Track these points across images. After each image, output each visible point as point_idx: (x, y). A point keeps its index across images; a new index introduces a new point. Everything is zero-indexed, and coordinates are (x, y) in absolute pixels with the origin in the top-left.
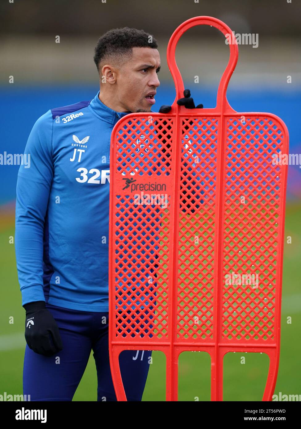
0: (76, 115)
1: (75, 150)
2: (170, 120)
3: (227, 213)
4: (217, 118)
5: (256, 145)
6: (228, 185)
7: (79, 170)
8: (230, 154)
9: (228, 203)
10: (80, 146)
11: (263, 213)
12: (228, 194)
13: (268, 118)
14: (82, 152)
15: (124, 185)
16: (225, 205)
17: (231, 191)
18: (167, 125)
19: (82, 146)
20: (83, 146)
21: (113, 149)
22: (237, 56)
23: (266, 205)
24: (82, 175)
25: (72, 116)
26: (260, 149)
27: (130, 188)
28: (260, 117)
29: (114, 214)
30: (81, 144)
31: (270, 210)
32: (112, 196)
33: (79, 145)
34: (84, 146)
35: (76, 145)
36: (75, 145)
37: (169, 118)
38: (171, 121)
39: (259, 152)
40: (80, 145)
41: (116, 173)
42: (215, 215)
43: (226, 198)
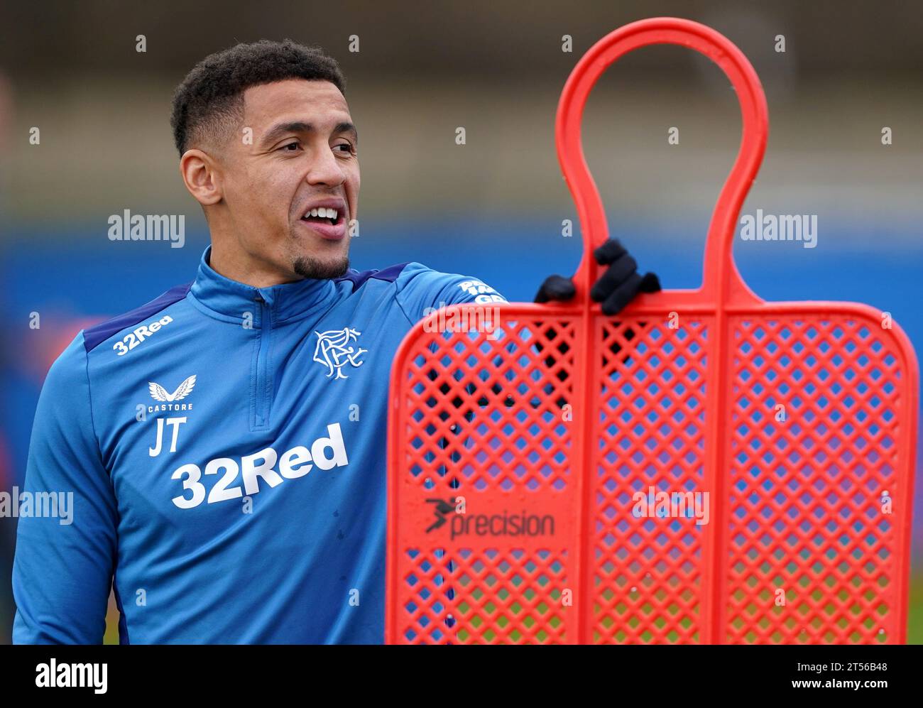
0: (151, 328)
1: (160, 421)
2: (564, 325)
3: (737, 600)
4: (707, 320)
5: (820, 398)
6: (738, 519)
7: (177, 475)
8: (743, 425)
9: (738, 572)
10: (173, 407)
11: (842, 602)
12: (738, 546)
13: (855, 318)
14: (180, 424)
15: (428, 520)
16: (731, 578)
17: (746, 537)
18: (557, 341)
19: (177, 407)
20: (180, 407)
21: (397, 413)
22: (764, 138)
23: (850, 579)
24: (186, 485)
25: (141, 331)
26: (833, 412)
27: (446, 528)
28: (832, 317)
29: (400, 604)
30: (174, 403)
31: (864, 592)
32: (395, 552)
33: (167, 407)
34: (184, 406)
35: (160, 408)
36: (157, 409)
37: (565, 319)
38: (569, 328)
39: (829, 420)
40: (170, 406)
41: (407, 482)
42: (699, 607)
43: (732, 557)
